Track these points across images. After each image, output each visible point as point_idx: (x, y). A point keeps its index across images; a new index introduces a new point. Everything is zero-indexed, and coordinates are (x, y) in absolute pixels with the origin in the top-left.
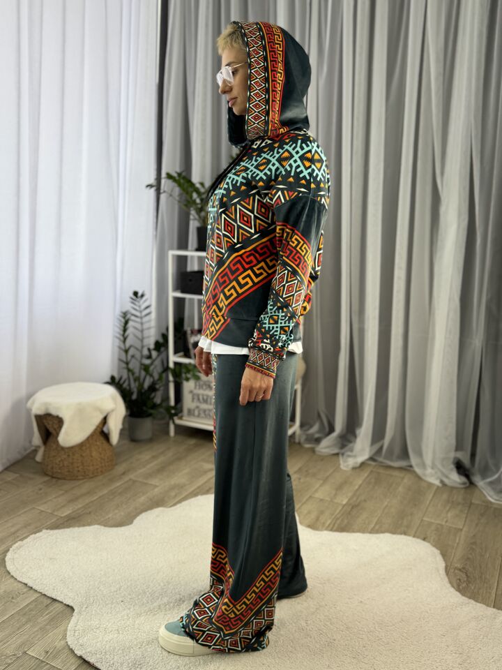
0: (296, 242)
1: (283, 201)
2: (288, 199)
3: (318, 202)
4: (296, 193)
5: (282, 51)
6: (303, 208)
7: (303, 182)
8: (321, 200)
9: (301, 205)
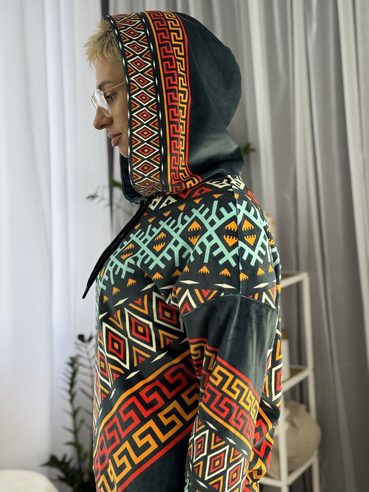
0: (220, 378)
1: (194, 306)
2: (202, 301)
3: (255, 302)
4: (215, 292)
5: (184, 57)
6: (229, 317)
7: (226, 272)
8: (260, 298)
9: (225, 311)
